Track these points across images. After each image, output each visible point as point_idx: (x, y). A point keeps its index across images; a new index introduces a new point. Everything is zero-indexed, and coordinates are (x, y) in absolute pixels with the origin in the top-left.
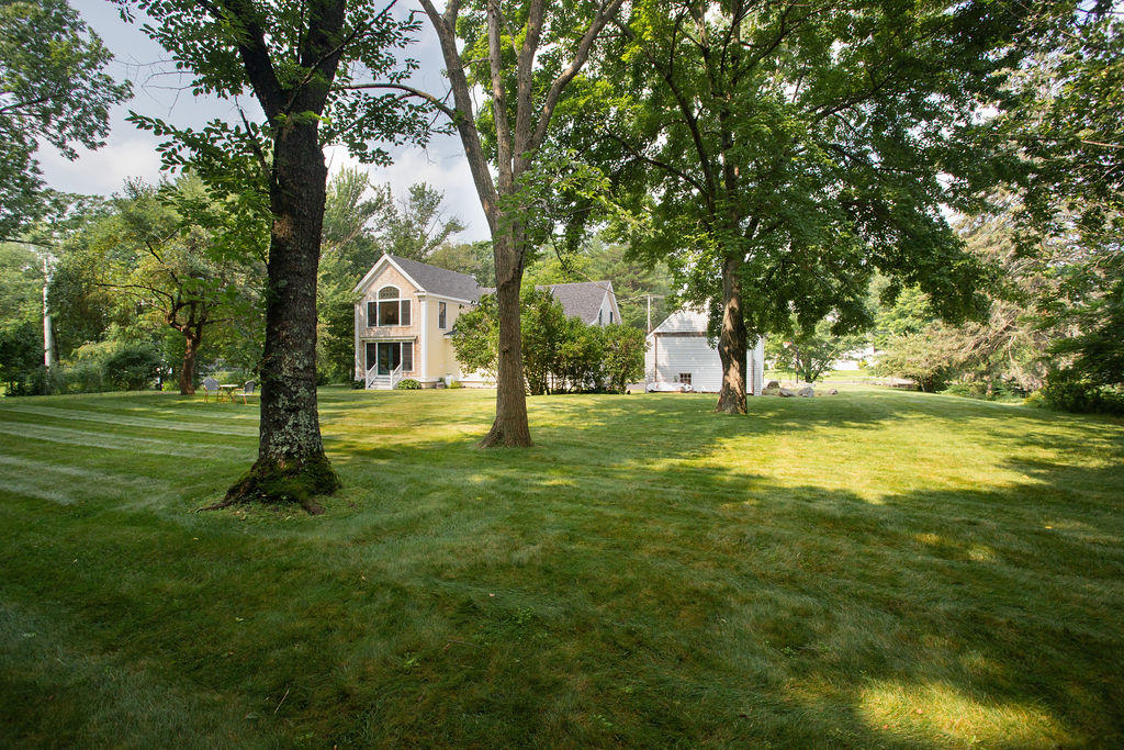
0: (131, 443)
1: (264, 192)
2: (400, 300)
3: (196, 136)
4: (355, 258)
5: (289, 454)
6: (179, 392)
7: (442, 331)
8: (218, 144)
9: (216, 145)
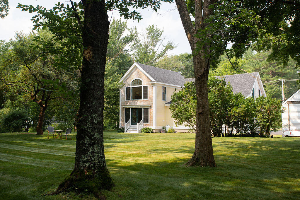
0: (14, 159)
1: (79, 35)
2: (142, 86)
3: (48, 11)
4: (120, 65)
5: (89, 167)
6: (36, 133)
7: (164, 102)
8: (59, 14)
9: (57, 14)
